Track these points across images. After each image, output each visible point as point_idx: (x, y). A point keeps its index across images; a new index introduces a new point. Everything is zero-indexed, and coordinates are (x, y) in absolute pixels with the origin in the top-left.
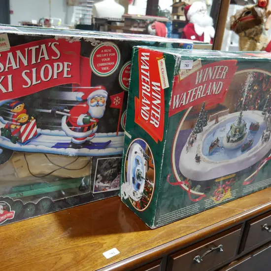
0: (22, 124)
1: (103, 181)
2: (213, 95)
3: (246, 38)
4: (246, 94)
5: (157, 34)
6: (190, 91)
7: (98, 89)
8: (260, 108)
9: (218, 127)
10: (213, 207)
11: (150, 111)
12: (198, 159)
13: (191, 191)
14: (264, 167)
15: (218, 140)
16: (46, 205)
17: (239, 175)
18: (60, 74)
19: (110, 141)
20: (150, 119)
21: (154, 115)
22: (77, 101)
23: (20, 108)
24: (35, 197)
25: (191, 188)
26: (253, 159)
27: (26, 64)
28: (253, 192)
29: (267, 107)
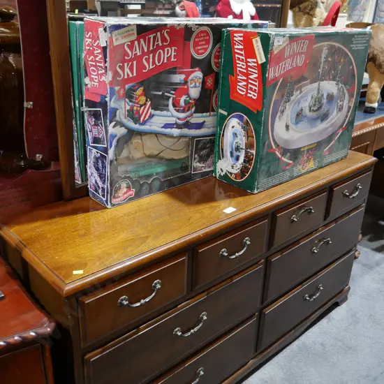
0: (141, 106)
1: (199, 162)
2: (297, 67)
3: (301, 13)
4: (322, 65)
5: (187, 16)
6: (281, 64)
7: (195, 71)
8: (334, 79)
9: (302, 97)
10: (300, 176)
11: (247, 86)
12: (287, 127)
13: (283, 158)
14: (339, 137)
15: (302, 110)
16: (157, 184)
17: (319, 145)
18: (169, 58)
19: (204, 122)
20: (247, 93)
21: (251, 89)
22: (180, 83)
23: (140, 91)
24: (149, 176)
25: (282, 155)
26: (330, 129)
27: (146, 51)
28: (332, 163)
29: (339, 77)
